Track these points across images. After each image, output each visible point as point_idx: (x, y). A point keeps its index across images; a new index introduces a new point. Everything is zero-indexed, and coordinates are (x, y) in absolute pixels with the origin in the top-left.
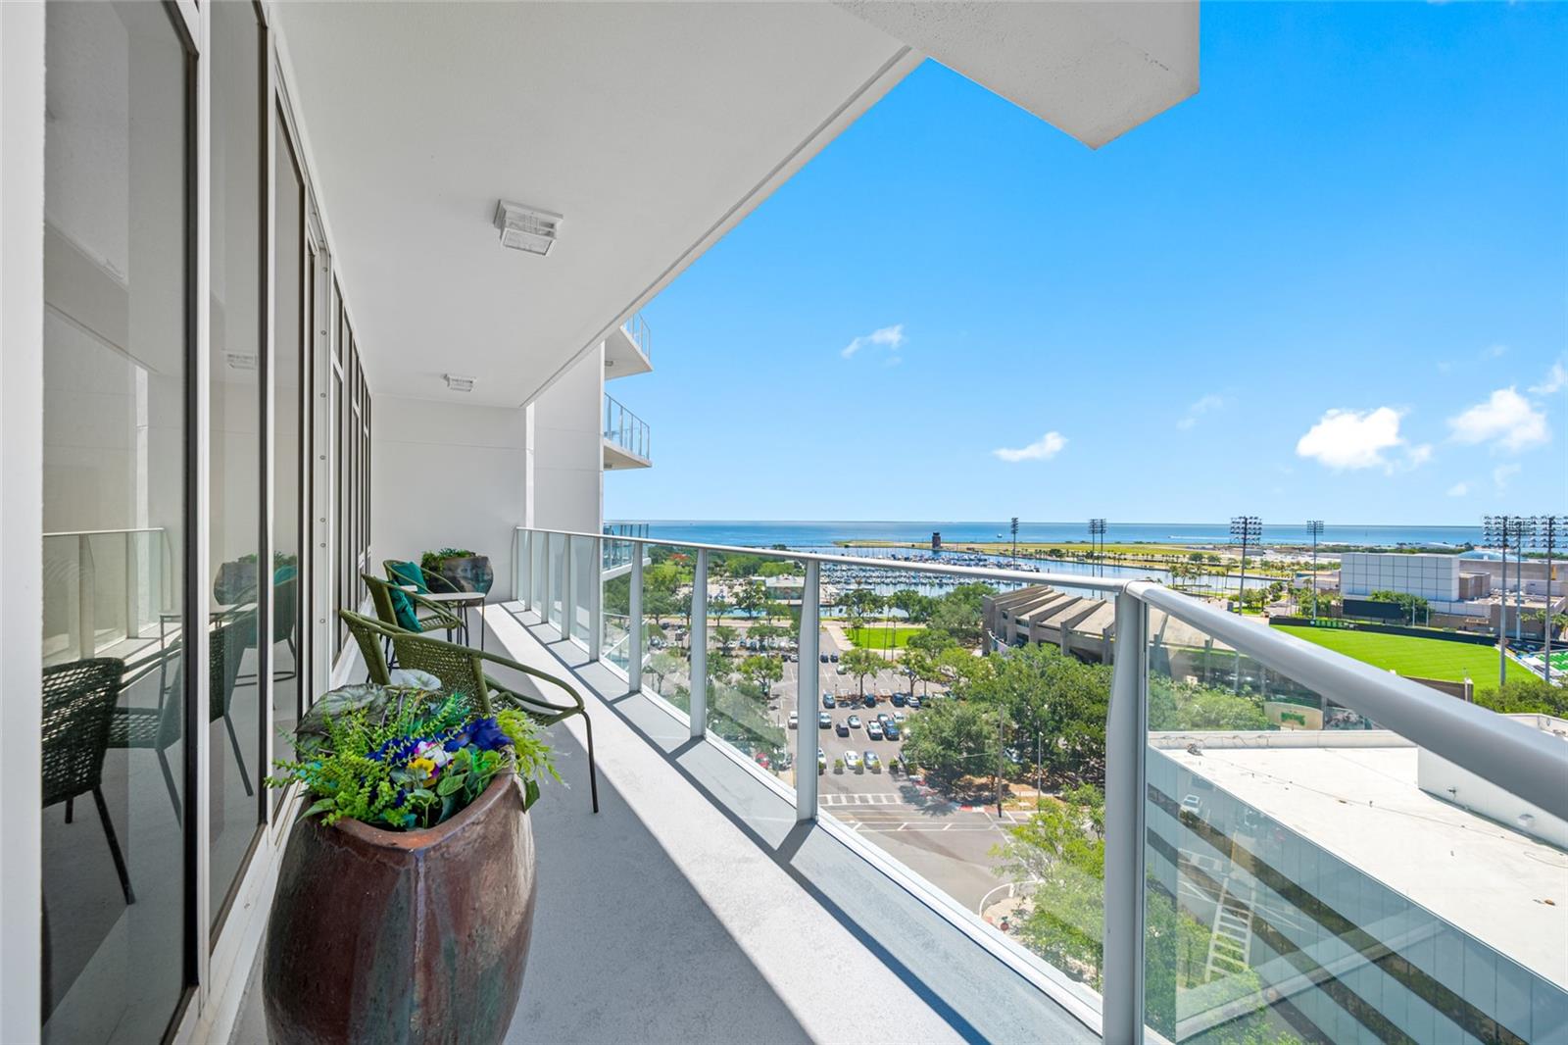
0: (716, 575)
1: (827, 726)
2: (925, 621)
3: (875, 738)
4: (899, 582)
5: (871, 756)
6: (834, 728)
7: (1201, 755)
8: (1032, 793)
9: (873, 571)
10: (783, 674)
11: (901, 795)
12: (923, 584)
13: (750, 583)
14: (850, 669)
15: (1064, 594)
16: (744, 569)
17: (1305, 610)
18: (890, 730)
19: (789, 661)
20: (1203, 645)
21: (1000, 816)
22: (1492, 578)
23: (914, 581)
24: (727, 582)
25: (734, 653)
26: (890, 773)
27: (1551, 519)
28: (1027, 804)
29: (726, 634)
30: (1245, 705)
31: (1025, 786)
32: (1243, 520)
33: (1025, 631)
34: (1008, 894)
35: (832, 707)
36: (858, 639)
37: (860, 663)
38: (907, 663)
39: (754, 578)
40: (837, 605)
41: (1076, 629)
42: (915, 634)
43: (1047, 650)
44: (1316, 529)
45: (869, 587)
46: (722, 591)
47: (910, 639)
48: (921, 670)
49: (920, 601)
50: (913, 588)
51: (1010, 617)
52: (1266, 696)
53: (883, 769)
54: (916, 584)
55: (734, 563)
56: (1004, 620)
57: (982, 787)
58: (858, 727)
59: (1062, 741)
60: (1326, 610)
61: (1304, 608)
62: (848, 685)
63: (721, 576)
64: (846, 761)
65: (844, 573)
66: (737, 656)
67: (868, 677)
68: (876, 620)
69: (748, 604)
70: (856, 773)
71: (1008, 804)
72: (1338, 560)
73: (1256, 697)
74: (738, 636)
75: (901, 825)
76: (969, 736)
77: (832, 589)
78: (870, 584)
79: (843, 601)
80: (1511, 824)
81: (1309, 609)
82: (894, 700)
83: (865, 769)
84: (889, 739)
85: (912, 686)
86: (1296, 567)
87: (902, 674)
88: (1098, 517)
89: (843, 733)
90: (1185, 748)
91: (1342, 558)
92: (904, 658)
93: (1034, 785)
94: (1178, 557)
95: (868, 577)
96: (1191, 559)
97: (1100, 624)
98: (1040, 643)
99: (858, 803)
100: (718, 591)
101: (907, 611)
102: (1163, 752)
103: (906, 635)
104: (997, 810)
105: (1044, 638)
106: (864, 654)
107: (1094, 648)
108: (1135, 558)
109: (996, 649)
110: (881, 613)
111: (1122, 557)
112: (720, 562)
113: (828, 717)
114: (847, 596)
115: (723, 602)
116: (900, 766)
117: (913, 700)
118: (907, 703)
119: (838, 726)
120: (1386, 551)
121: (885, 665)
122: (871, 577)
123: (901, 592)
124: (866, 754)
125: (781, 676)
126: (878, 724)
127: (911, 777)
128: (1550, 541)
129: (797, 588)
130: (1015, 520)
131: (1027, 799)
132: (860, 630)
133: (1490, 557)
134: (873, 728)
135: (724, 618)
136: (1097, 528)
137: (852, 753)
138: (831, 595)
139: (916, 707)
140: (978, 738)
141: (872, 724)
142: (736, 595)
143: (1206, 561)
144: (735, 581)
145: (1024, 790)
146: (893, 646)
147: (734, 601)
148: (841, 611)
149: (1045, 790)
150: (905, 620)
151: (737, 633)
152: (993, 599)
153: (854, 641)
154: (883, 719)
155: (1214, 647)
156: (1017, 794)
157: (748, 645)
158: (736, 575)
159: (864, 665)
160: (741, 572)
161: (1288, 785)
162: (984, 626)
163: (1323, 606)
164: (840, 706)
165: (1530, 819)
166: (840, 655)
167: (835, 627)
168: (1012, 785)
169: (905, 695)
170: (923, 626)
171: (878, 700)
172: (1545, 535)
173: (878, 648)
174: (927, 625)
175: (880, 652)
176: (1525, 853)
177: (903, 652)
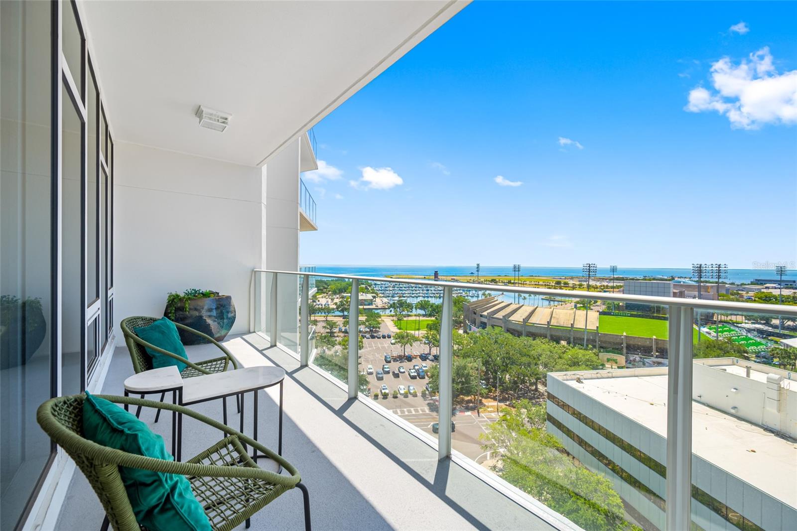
0: (324, 293)
1: (388, 372)
2: (434, 316)
3: (413, 378)
4: (419, 296)
5: (411, 388)
6: (391, 374)
7: (583, 383)
8: (495, 403)
9: (406, 291)
10: (363, 345)
11: (428, 408)
12: (431, 297)
13: (343, 297)
14: (399, 342)
15: (503, 302)
16: (339, 290)
17: (609, 308)
18: (421, 373)
19: (365, 338)
20: (570, 326)
21: (479, 416)
22: (686, 292)
23: (426, 295)
24: (330, 297)
25: (336, 335)
26: (422, 396)
27: (719, 265)
28: (492, 409)
29: (332, 325)
30: (590, 354)
31: (489, 399)
32: (588, 265)
33: (485, 320)
34: (487, 458)
35: (390, 362)
36: (400, 326)
37: (403, 339)
38: (427, 338)
39: (345, 295)
40: (389, 308)
41: (509, 319)
42: (430, 323)
43: (497, 330)
44: (614, 270)
45: (406, 299)
46: (327, 302)
47: (428, 325)
48: (435, 342)
49: (432, 306)
50: (426, 299)
51: (477, 313)
52: (598, 350)
53: (418, 395)
54: (428, 297)
55: (333, 287)
56: (474, 315)
57: (469, 401)
58: (404, 372)
59: (508, 376)
60: (618, 308)
61: (608, 307)
62: (397, 350)
63: (327, 294)
64: (399, 391)
65: (391, 292)
66: (337, 336)
67: (408, 346)
68: (409, 316)
69: (342, 308)
70: (404, 397)
71: (483, 410)
72: (621, 284)
73: (595, 351)
74: (338, 325)
75: (430, 424)
76: (463, 375)
77: (385, 300)
78: (405, 297)
79: (393, 306)
80: (727, 412)
81: (610, 307)
82: (421, 357)
83: (409, 395)
84: (420, 378)
85: (430, 350)
86: (602, 288)
87: (425, 343)
88: (517, 264)
89: (396, 376)
90: (574, 380)
91: (624, 283)
92: (426, 335)
93: (494, 399)
94: (550, 283)
95: (403, 294)
96: (556, 284)
97: (521, 316)
98: (493, 326)
99: (407, 413)
100: (326, 302)
101: (424, 310)
102: (565, 382)
103: (426, 323)
104: (477, 413)
105: (495, 324)
106: (405, 334)
107: (519, 328)
108: (531, 283)
109: (470, 330)
110: (411, 312)
111: (525, 283)
112: (326, 286)
113: (388, 368)
114: (394, 303)
115: (329, 307)
116: (427, 392)
117: (431, 357)
118: (428, 358)
119: (394, 372)
120: (639, 280)
121: (416, 339)
122: (405, 293)
123: (421, 301)
124: (409, 387)
125: (363, 347)
126: (414, 370)
127: (433, 398)
128: (719, 276)
129: (367, 300)
130: (478, 265)
131: (492, 406)
132: (402, 321)
133: (684, 282)
134: (412, 373)
135: (330, 316)
136: (517, 269)
137: (402, 387)
138: (385, 303)
139: (432, 361)
140: (467, 376)
141: (411, 370)
142: (336, 304)
143: (562, 285)
144: (334, 296)
145: (490, 402)
146: (419, 329)
147: (335, 307)
148: (391, 311)
149: (500, 401)
150: (424, 316)
151: (337, 324)
152: (468, 304)
153: (399, 327)
154: (417, 368)
155: (575, 327)
156: (486, 404)
157: (343, 330)
158: (335, 293)
159: (406, 340)
160: (337, 291)
161: (626, 397)
162: (464, 319)
163: (616, 306)
164: (394, 361)
165: (736, 409)
166: (393, 334)
167: (388, 320)
168: (483, 399)
169: (427, 354)
170: (433, 319)
171: (413, 357)
172: (717, 272)
173: (411, 330)
174: (436, 318)
175: (413, 332)
176: (736, 426)
177: (426, 332)
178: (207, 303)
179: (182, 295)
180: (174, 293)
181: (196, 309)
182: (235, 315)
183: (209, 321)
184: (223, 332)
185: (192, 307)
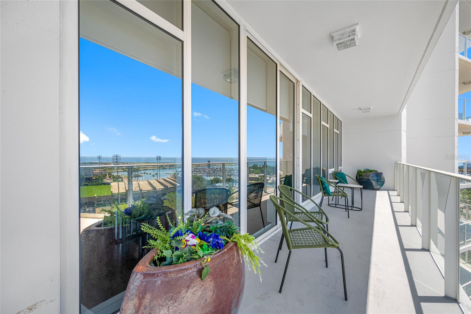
44: (99, 158)
178: (371, 174)
179: (362, 170)
180: (359, 169)
181: (366, 176)
182: (384, 181)
183: (373, 182)
184: (378, 187)
185: (365, 175)
